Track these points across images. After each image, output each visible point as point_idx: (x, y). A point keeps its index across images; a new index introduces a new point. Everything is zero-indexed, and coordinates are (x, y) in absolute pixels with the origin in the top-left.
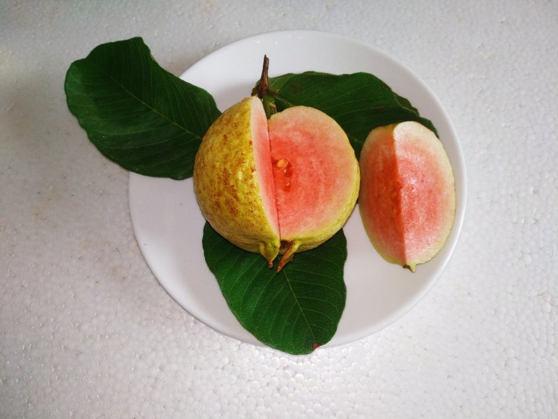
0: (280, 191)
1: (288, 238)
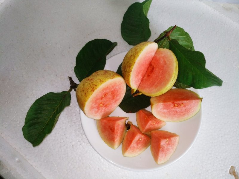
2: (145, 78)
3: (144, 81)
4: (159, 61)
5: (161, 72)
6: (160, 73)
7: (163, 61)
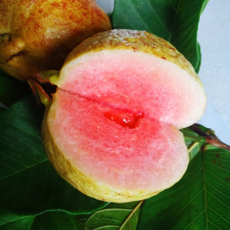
0: (108, 109)
1: (57, 95)
2: (100, 108)
3: (91, 106)
4: (155, 138)
5: (131, 150)
6: (127, 149)
7: (159, 148)
